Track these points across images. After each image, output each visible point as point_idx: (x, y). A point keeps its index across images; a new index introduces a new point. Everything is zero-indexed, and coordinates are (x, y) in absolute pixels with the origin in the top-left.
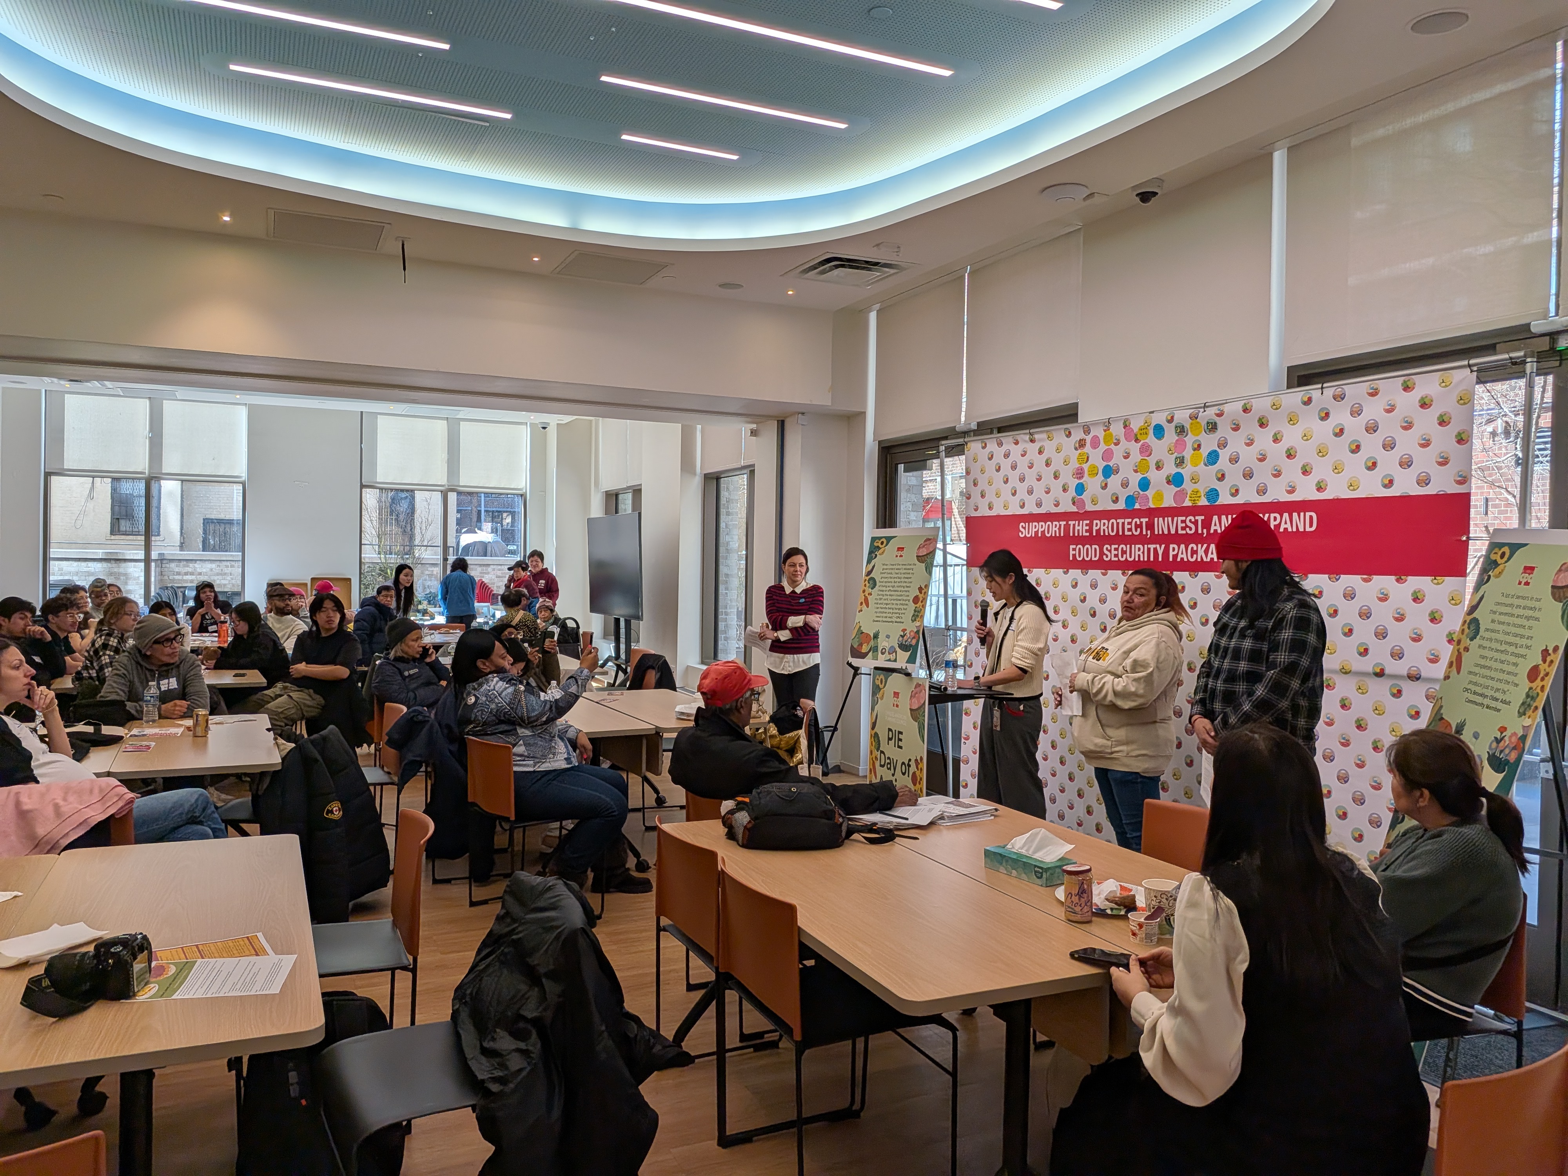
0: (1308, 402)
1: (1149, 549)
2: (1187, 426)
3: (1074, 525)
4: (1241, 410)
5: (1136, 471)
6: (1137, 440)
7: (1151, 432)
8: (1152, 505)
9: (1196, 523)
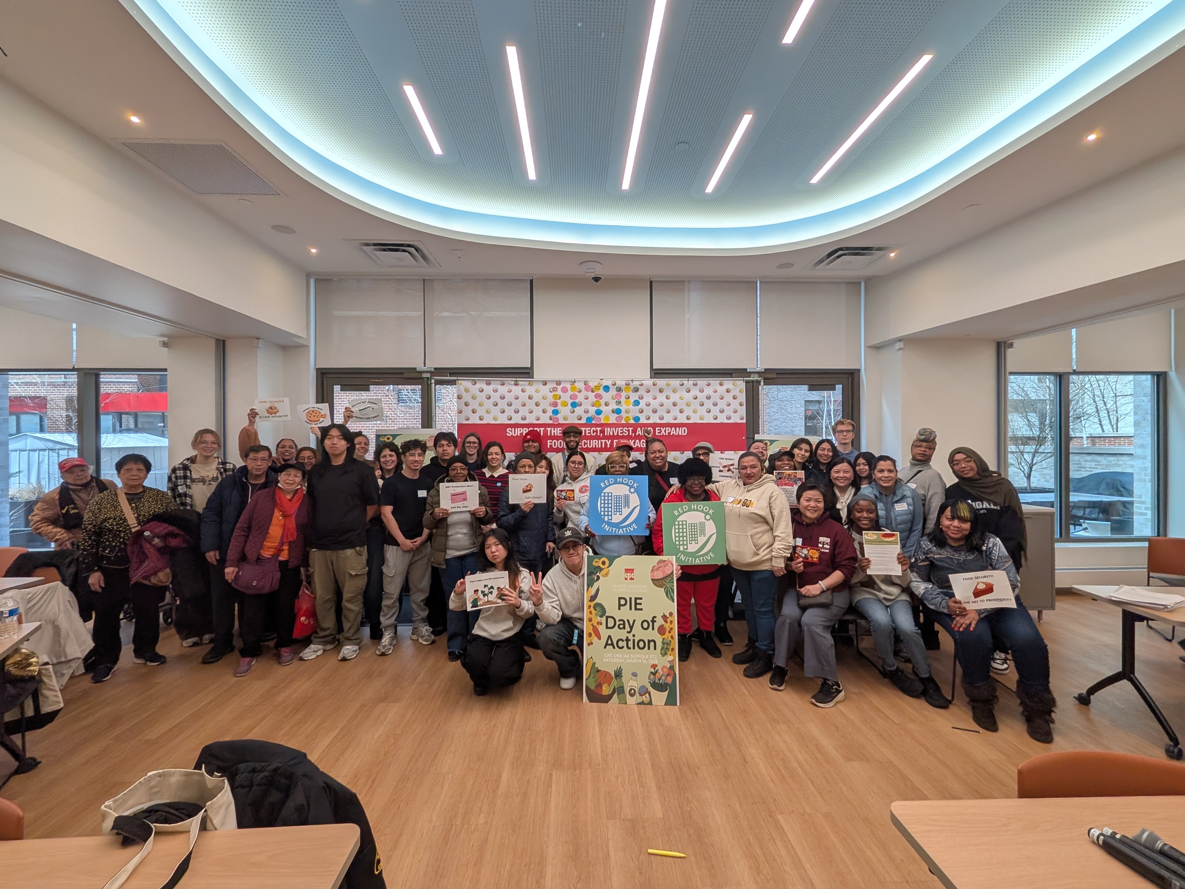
0: (683, 385)
1: (602, 443)
2: (623, 388)
3: (551, 431)
4: (652, 384)
5: (593, 406)
6: (593, 391)
7: (602, 389)
8: (603, 422)
9: (629, 431)
